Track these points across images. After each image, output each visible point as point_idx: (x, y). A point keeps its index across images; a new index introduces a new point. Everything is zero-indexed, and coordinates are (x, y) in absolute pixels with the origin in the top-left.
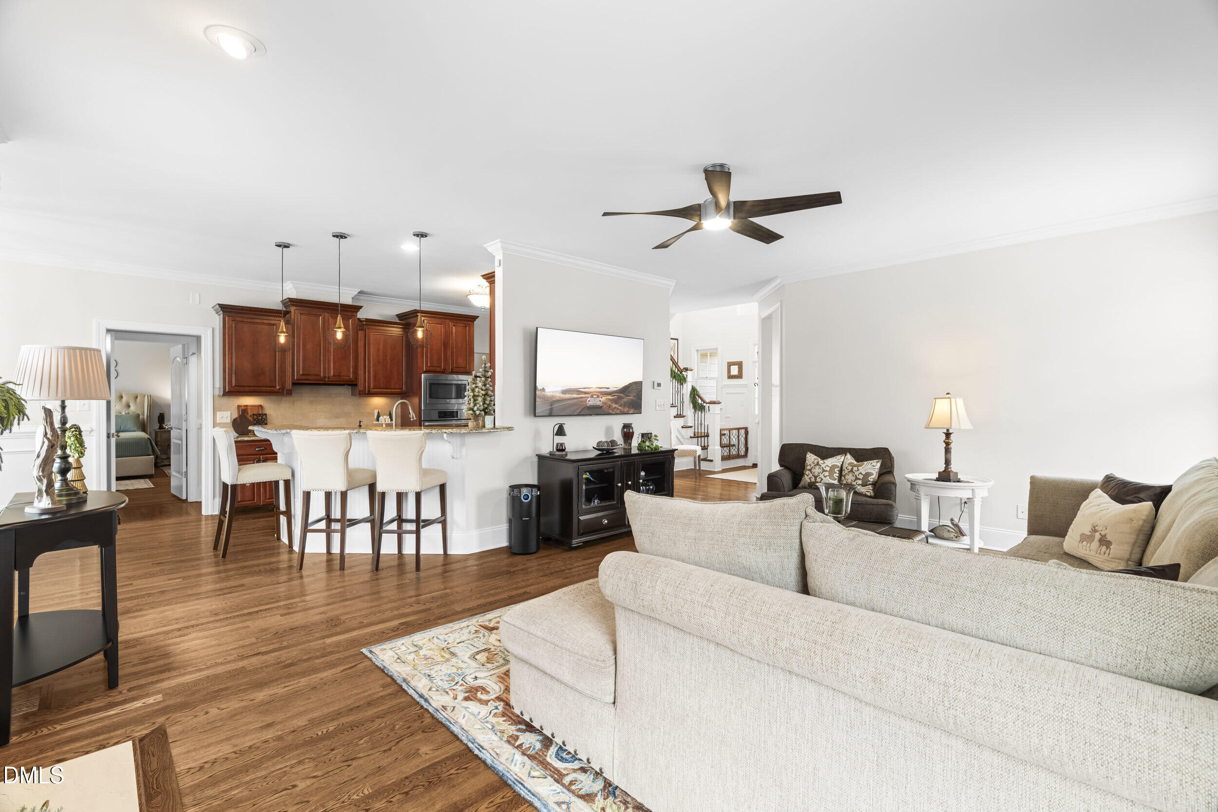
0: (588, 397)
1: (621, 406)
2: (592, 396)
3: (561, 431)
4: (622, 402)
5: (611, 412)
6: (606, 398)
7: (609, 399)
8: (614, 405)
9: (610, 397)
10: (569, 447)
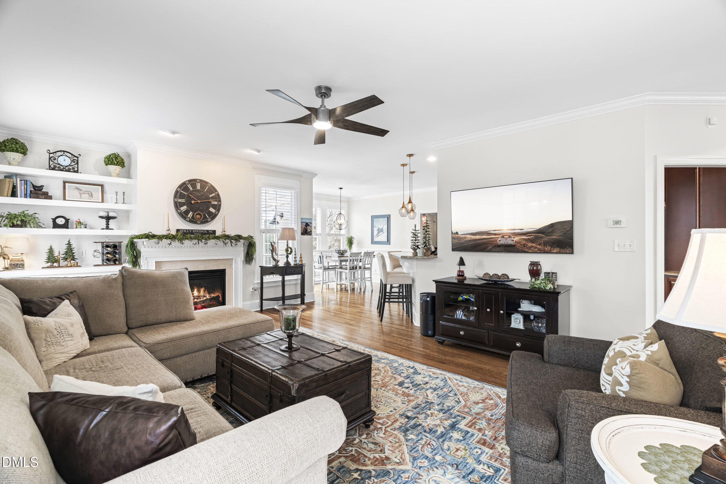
0: (499, 238)
1: (539, 245)
2: (503, 237)
3: (462, 262)
4: (540, 241)
5: (526, 250)
6: (519, 238)
7: (523, 239)
8: (530, 244)
9: (524, 237)
10: (467, 275)
